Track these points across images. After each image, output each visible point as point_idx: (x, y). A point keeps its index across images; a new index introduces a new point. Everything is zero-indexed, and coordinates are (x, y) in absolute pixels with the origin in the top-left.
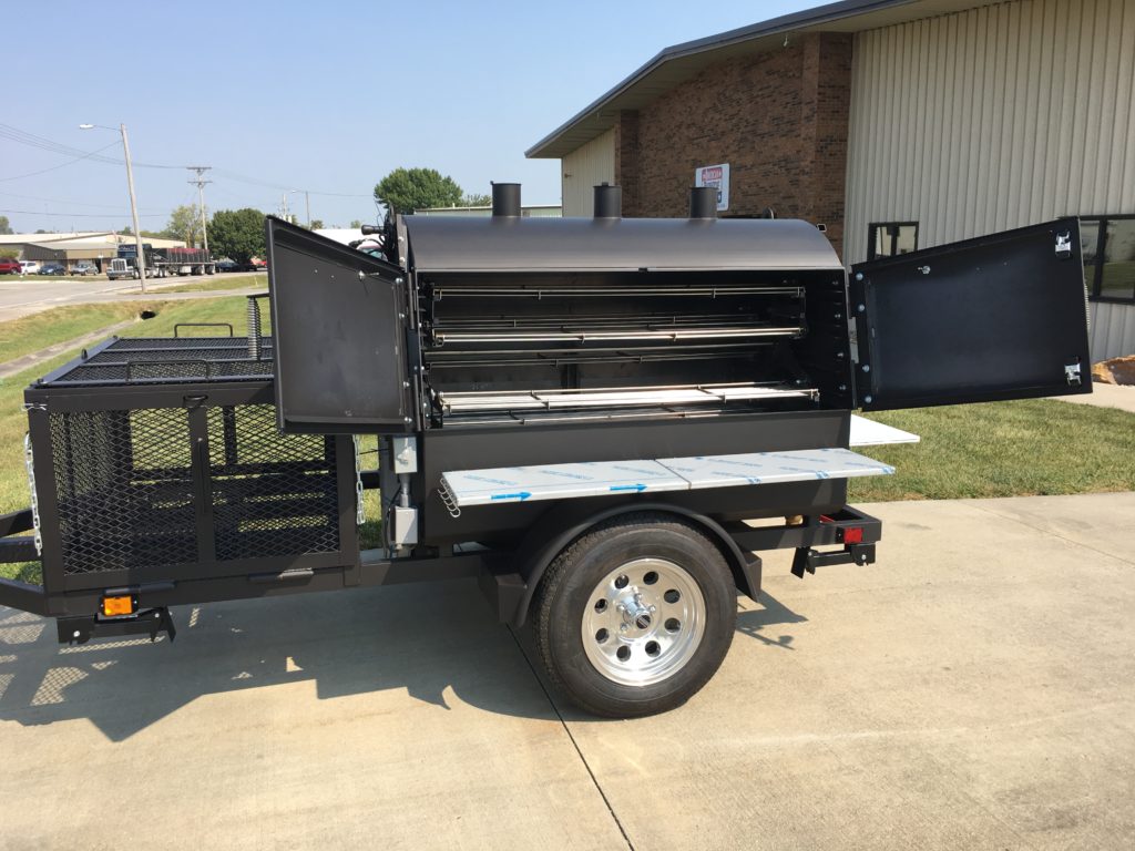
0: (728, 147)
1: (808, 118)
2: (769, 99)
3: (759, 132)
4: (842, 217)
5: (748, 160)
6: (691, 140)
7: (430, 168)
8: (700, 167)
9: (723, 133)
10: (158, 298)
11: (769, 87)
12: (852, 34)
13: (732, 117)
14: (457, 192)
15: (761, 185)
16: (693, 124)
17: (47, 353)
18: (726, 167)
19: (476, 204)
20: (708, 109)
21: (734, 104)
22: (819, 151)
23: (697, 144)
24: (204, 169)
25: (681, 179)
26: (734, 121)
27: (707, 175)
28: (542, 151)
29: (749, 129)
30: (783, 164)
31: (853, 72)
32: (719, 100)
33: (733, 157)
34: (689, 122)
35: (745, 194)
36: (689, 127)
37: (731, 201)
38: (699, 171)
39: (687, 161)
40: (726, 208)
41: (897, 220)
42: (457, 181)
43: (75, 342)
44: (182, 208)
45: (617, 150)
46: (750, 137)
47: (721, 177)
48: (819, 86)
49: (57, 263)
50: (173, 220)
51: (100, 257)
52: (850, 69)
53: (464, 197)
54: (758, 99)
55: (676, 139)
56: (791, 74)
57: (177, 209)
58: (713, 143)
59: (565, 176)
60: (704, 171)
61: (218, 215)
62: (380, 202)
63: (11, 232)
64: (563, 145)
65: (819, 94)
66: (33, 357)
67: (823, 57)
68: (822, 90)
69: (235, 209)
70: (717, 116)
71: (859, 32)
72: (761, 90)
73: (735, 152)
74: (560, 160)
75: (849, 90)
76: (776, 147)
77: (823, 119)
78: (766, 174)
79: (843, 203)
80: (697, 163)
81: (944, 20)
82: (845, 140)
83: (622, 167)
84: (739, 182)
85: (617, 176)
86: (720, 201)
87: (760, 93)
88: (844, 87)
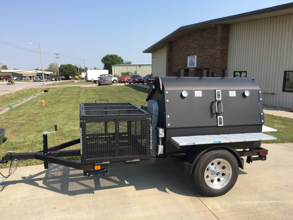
0: (196, 52)
1: (218, 45)
2: (208, 40)
3: (205, 48)
5: (202, 55)
6: (186, 49)
7: (115, 54)
8: (189, 56)
9: (195, 48)
10: (48, 87)
11: (207, 37)
12: (229, 24)
13: (197, 44)
14: (122, 60)
15: (205, 61)
17: (22, 101)
18: (196, 56)
19: (127, 64)
20: (191, 42)
21: (198, 41)
22: (221, 53)
23: (188, 50)
24: (59, 54)
25: (184, 59)
26: (198, 45)
27: (191, 58)
28: (147, 51)
29: (202, 47)
30: (211, 56)
31: (229, 34)
32: (194, 40)
33: (198, 54)
34: (186, 45)
35: (201, 63)
36: (186, 46)
37: (197, 65)
38: (189, 57)
39: (185, 55)
40: (196, 66)
41: (241, 71)
42: (122, 58)
43: (29, 98)
44: (52, 64)
45: (167, 51)
46: (202, 49)
47: (194, 59)
48: (221, 37)
49: (20, 77)
50: (49, 66)
51: (31, 76)
52: (229, 33)
53: (124, 62)
54: (205, 40)
55: (182, 49)
56: (213, 34)
57: (50, 64)
58: (193, 50)
59: (153, 58)
60: (190, 57)
61: (61, 66)
62: (103, 63)
63: (7, 69)
64: (153, 50)
65: (221, 39)
66: (19, 102)
67: (222, 30)
68: (222, 38)
69: (66, 64)
70: (194, 44)
71: (231, 24)
72: (205, 37)
73: (198, 52)
74: (151, 53)
75: (229, 38)
76: (209, 52)
77: (222, 45)
78: (206, 58)
79: (227, 66)
81: (254, 21)
82: (228, 50)
83: (168, 55)
84: (199, 60)
85: (167, 58)
86: (194, 65)
87: (205, 38)
88: (227, 37)
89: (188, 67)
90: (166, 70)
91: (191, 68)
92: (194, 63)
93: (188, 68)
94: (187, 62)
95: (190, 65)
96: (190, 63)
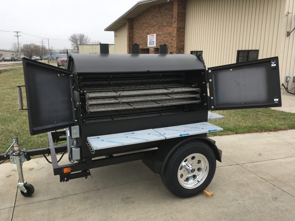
0: (155, 29)
1: (175, 22)
2: (166, 16)
3: (163, 25)
4: (184, 49)
5: (161, 33)
6: (146, 27)
8: (149, 34)
9: (154, 25)
11: (166, 13)
13: (157, 21)
15: (164, 40)
16: (147, 23)
18: (155, 35)
20: (150, 19)
21: (157, 17)
22: (178, 31)
23: (148, 28)
24: (19, 32)
25: (144, 38)
26: (157, 22)
27: (151, 37)
28: (109, 29)
29: (161, 24)
30: (169, 34)
32: (153, 16)
33: (157, 32)
34: (146, 22)
35: (160, 42)
37: (156, 44)
38: (148, 36)
39: (145, 33)
40: (155, 46)
41: (198, 50)
45: (127, 29)
46: (161, 27)
47: (154, 37)
48: (177, 13)
52: (186, 9)
54: (163, 16)
55: (142, 27)
56: (171, 10)
58: (152, 28)
59: (115, 36)
60: (150, 36)
67: (178, 5)
68: (178, 14)
70: (153, 21)
73: (157, 31)
74: (114, 32)
76: (167, 30)
77: (178, 22)
78: (165, 37)
79: (184, 45)
80: (148, 34)
82: (185, 28)
83: (129, 34)
84: (158, 39)
85: (127, 37)
86: (154, 44)
87: (163, 15)
88: (184, 14)
89: (148, 46)
90: (128, 50)
91: (151, 47)
92: (154, 42)
93: (148, 48)
94: (147, 41)
95: (150, 44)
96: (150, 42)
